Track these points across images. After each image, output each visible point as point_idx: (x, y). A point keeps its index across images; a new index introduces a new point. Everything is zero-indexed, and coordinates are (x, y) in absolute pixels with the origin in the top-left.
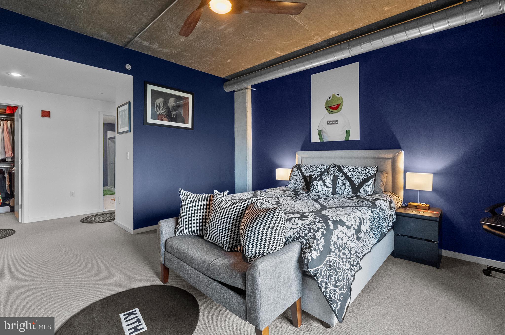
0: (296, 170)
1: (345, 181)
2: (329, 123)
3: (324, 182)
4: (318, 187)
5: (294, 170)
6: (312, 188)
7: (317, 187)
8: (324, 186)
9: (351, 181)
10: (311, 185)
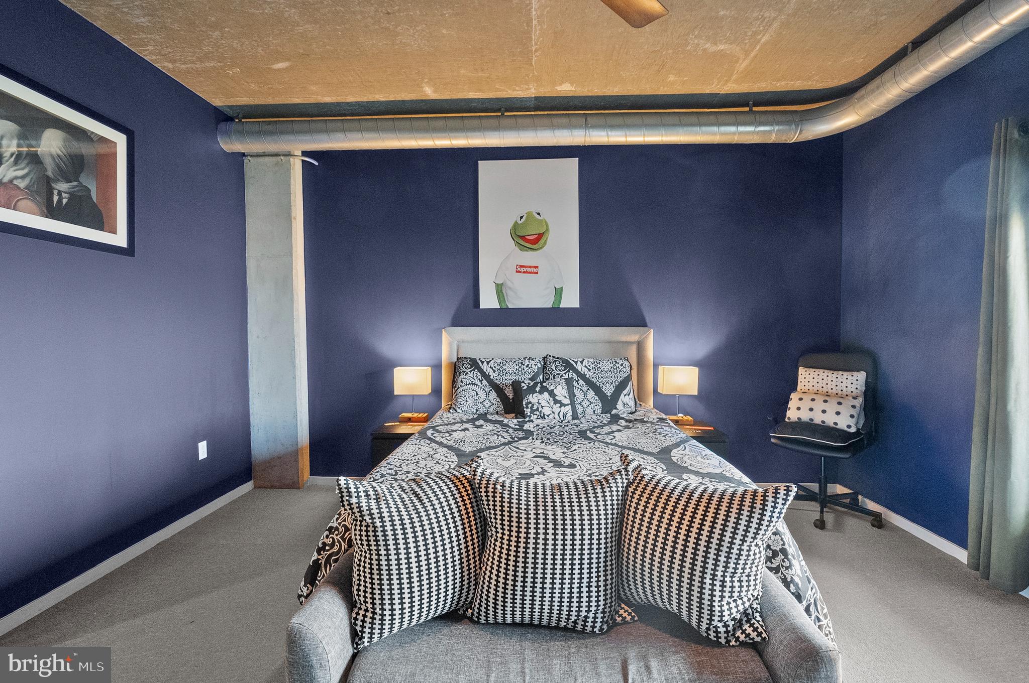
0: (470, 372)
1: (585, 389)
2: (519, 269)
3: (552, 394)
4: (542, 407)
5: (464, 372)
6: (529, 410)
7: (540, 407)
8: (555, 403)
9: (598, 390)
10: (524, 403)
